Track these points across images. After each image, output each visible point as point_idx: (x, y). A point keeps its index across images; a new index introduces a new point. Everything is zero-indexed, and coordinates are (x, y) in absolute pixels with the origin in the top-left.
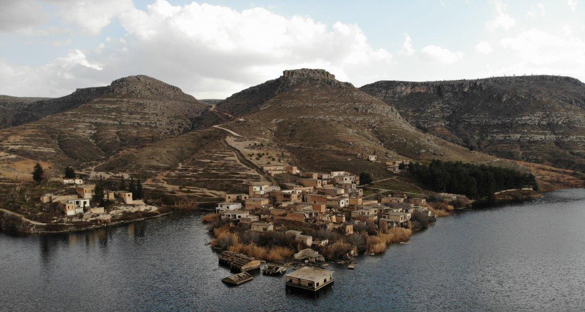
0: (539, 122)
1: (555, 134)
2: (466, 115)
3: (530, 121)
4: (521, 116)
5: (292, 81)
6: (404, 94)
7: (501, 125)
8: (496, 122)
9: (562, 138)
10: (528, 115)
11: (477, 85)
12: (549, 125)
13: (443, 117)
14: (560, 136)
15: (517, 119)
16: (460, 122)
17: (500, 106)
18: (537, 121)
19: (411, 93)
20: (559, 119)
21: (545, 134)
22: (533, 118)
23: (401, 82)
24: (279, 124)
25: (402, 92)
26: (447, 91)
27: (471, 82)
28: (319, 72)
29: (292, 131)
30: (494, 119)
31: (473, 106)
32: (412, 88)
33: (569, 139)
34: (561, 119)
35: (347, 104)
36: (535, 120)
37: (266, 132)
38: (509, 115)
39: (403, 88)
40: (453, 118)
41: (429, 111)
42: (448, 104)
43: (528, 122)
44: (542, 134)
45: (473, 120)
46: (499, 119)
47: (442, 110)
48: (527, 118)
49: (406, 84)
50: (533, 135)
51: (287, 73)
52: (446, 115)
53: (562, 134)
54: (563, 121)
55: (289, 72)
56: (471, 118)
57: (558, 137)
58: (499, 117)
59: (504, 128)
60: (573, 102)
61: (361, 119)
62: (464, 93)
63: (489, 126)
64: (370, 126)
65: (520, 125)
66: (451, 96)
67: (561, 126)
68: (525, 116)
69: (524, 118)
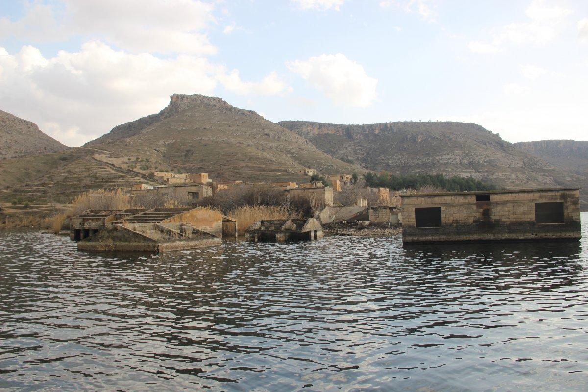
0: (460, 161)
1: (479, 172)
2: (382, 157)
3: (451, 160)
4: (441, 156)
5: (182, 106)
6: (311, 135)
7: (422, 165)
8: (415, 162)
9: (488, 176)
10: (448, 154)
11: (388, 128)
12: (471, 163)
13: (358, 159)
14: (486, 174)
15: (437, 158)
16: (377, 164)
17: (417, 146)
18: (458, 161)
19: (319, 134)
20: (479, 157)
21: (470, 172)
22: (454, 157)
23: (306, 122)
24: (169, 145)
25: (308, 133)
26: (357, 133)
27: (381, 125)
28: (214, 100)
29: (188, 151)
30: (412, 159)
31: (388, 147)
32: (319, 129)
33: (495, 177)
34: (481, 158)
35: (255, 130)
36: (456, 159)
37: (151, 152)
38: (428, 155)
39: (309, 129)
40: (368, 160)
41: (341, 152)
42: (361, 146)
43: (450, 161)
44: (466, 172)
45: (391, 161)
46: (419, 159)
47: (355, 152)
48: (447, 157)
49: (312, 124)
50: (458, 173)
51: (175, 97)
52: (360, 157)
53: (487, 171)
54: (484, 160)
55: (178, 96)
56: (388, 159)
57: (484, 175)
58: (418, 157)
59: (426, 167)
60: (487, 143)
61: (275, 144)
62: (376, 136)
63: (410, 167)
64: (288, 152)
65: (442, 164)
66: (362, 138)
67: (483, 165)
68: (445, 155)
69: (444, 157)
